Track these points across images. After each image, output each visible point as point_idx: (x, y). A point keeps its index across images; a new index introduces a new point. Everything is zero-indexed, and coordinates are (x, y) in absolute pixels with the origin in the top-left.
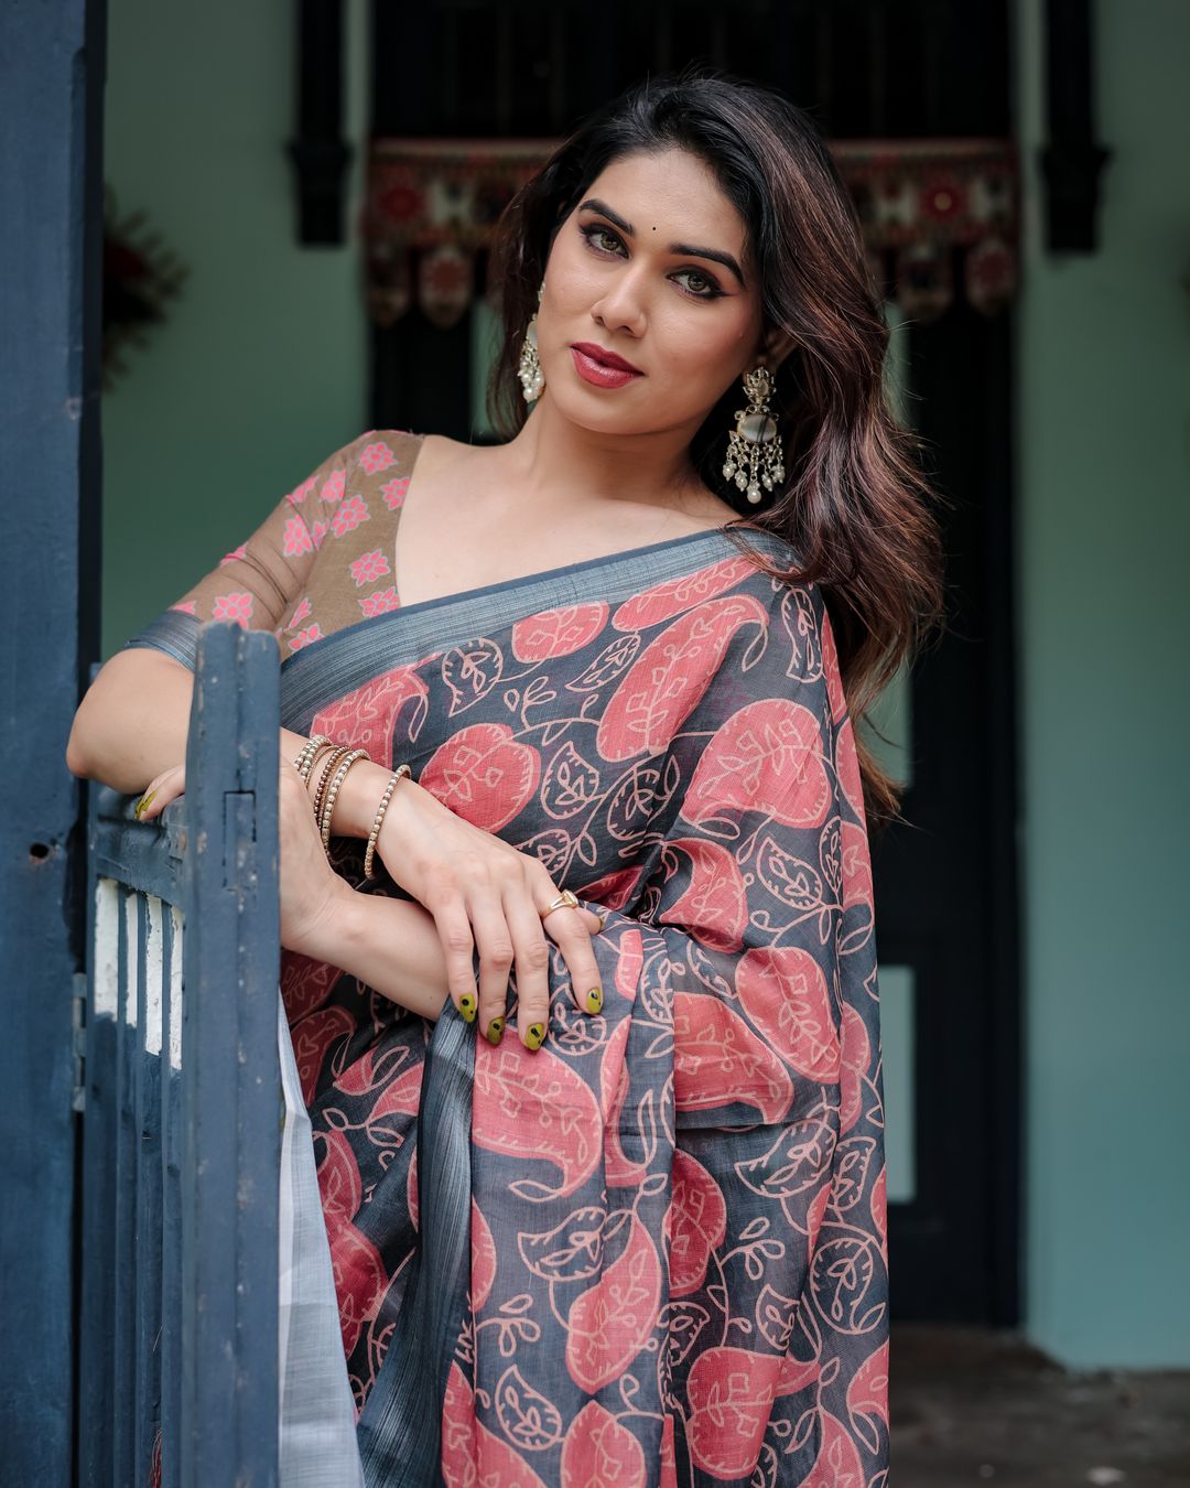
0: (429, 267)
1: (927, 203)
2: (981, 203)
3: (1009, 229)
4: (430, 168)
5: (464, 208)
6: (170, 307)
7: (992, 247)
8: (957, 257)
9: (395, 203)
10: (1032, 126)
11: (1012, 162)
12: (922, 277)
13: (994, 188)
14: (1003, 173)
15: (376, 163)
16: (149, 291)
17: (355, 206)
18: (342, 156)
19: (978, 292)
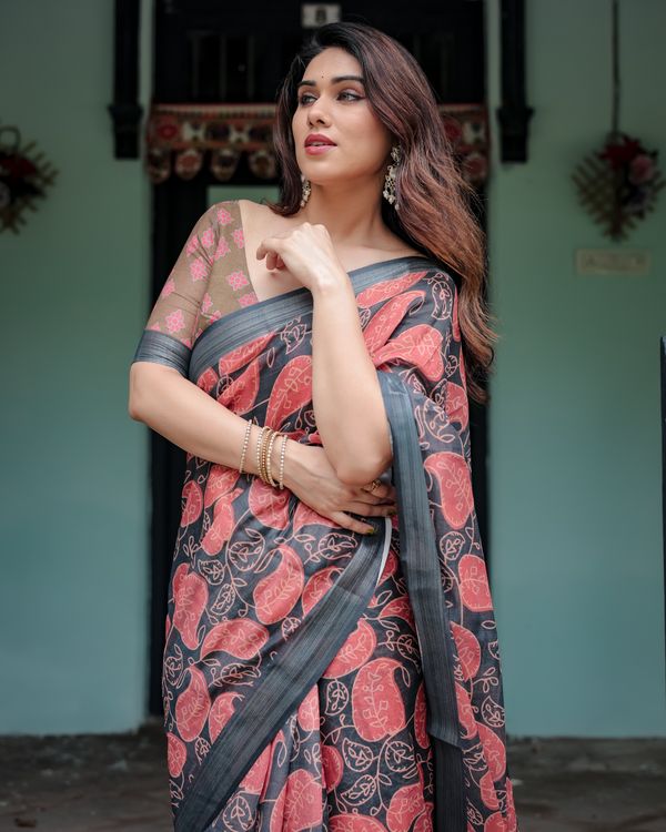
0: (181, 158)
2: (469, 135)
4: (183, 117)
5: (201, 134)
6: (48, 189)
11: (485, 115)
13: (476, 128)
14: (480, 119)
16: (38, 182)
18: (139, 111)
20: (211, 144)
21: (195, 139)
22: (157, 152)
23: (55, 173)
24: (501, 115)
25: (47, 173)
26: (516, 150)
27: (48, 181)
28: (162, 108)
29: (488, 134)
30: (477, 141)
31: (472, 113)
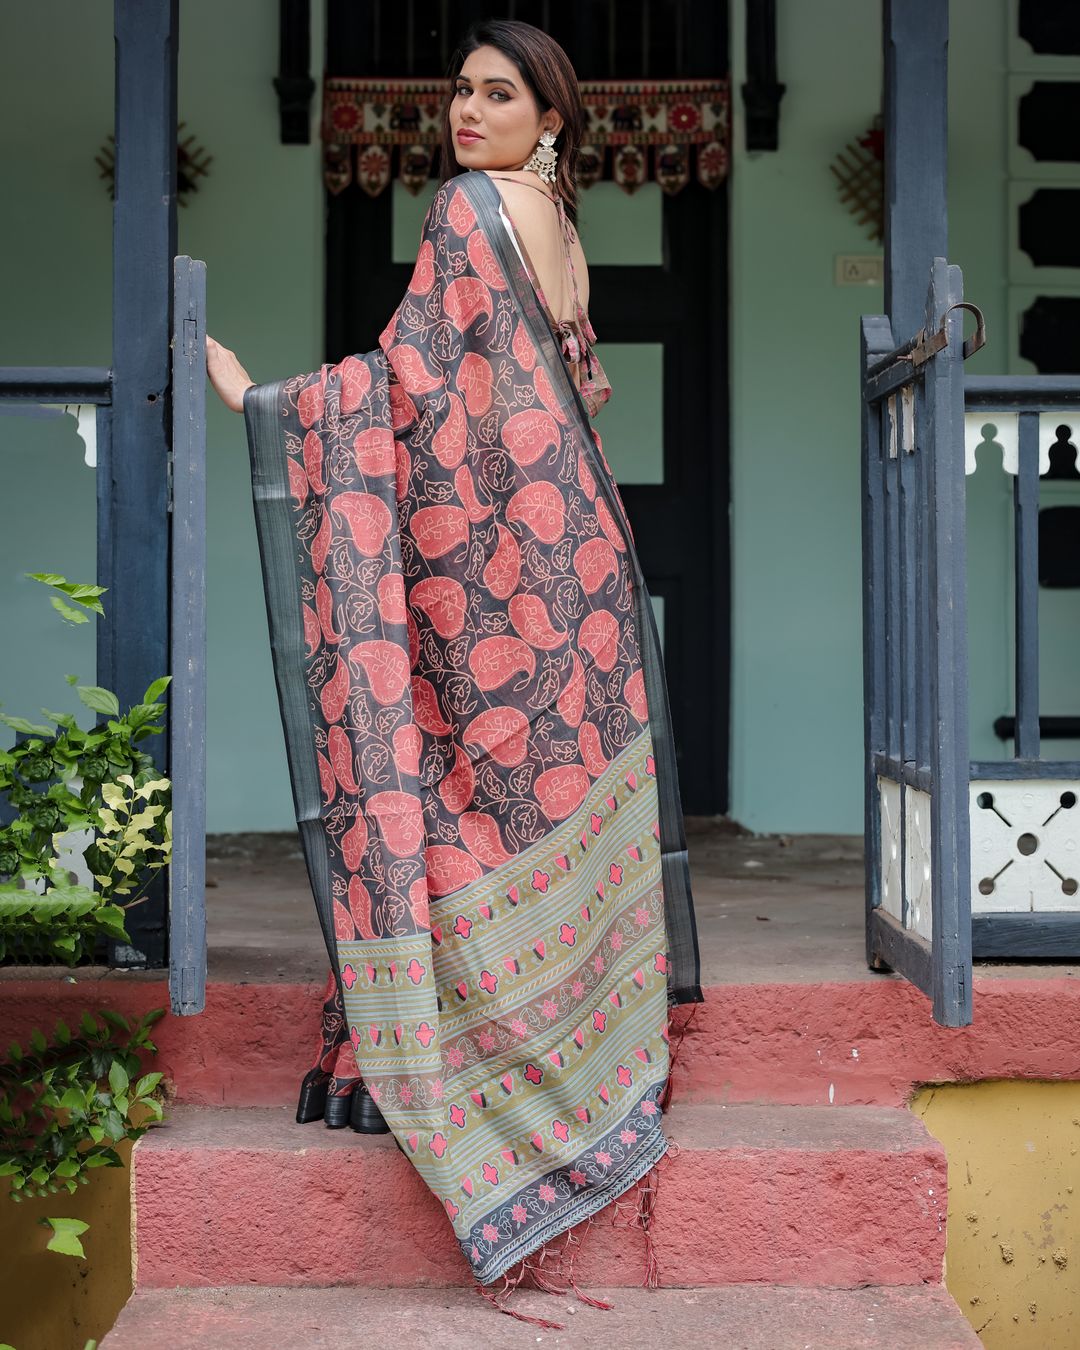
1: (675, 118)
2: (708, 119)
3: (725, 137)
5: (385, 121)
7: (714, 146)
8: (693, 151)
9: (342, 118)
10: (739, 73)
12: (670, 166)
13: (716, 110)
15: (328, 90)
17: (316, 120)
18: (310, 87)
19: (704, 175)
20: (399, 137)
21: (379, 129)
22: (335, 148)
23: (209, 160)
24: (746, 91)
25: (199, 161)
26: (764, 135)
27: (200, 170)
28: (336, 82)
29: (729, 119)
30: (718, 126)
31: (712, 90)
